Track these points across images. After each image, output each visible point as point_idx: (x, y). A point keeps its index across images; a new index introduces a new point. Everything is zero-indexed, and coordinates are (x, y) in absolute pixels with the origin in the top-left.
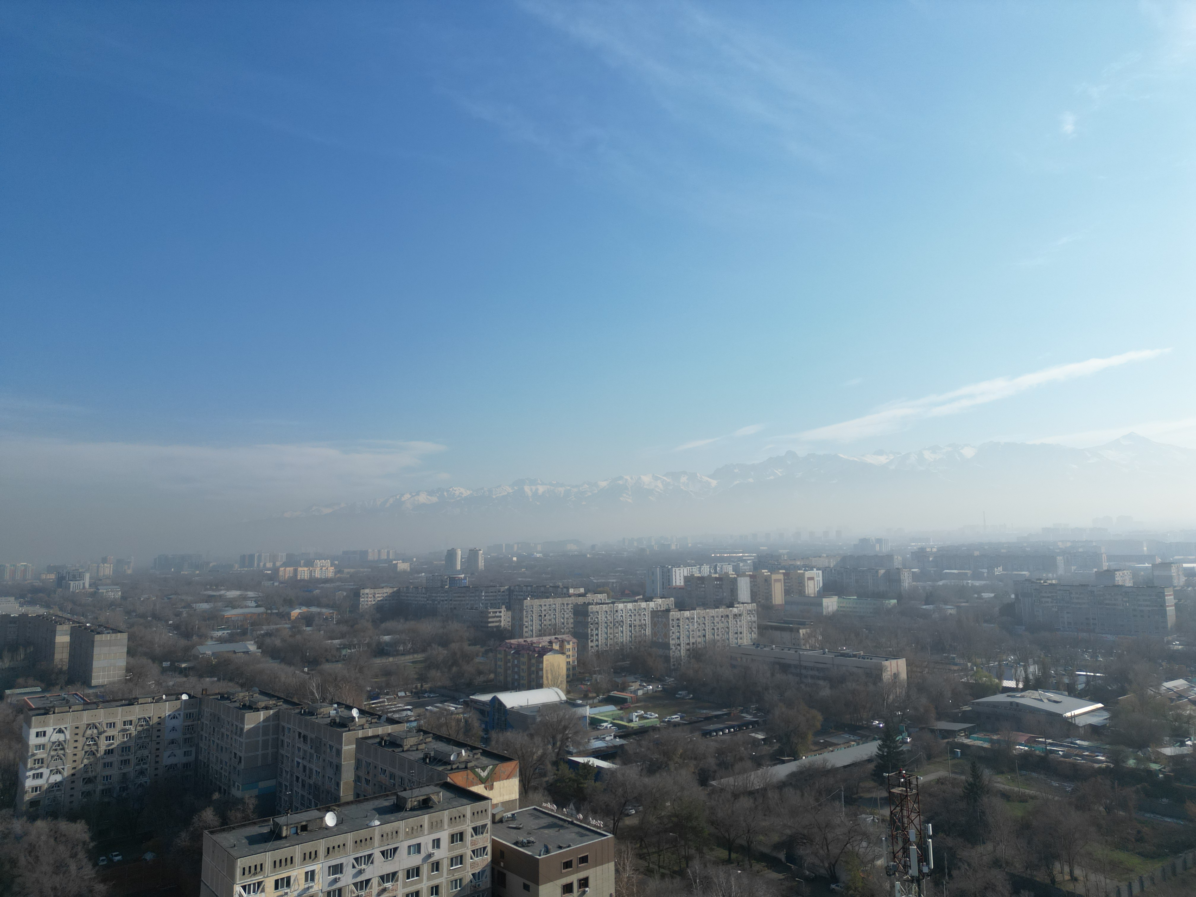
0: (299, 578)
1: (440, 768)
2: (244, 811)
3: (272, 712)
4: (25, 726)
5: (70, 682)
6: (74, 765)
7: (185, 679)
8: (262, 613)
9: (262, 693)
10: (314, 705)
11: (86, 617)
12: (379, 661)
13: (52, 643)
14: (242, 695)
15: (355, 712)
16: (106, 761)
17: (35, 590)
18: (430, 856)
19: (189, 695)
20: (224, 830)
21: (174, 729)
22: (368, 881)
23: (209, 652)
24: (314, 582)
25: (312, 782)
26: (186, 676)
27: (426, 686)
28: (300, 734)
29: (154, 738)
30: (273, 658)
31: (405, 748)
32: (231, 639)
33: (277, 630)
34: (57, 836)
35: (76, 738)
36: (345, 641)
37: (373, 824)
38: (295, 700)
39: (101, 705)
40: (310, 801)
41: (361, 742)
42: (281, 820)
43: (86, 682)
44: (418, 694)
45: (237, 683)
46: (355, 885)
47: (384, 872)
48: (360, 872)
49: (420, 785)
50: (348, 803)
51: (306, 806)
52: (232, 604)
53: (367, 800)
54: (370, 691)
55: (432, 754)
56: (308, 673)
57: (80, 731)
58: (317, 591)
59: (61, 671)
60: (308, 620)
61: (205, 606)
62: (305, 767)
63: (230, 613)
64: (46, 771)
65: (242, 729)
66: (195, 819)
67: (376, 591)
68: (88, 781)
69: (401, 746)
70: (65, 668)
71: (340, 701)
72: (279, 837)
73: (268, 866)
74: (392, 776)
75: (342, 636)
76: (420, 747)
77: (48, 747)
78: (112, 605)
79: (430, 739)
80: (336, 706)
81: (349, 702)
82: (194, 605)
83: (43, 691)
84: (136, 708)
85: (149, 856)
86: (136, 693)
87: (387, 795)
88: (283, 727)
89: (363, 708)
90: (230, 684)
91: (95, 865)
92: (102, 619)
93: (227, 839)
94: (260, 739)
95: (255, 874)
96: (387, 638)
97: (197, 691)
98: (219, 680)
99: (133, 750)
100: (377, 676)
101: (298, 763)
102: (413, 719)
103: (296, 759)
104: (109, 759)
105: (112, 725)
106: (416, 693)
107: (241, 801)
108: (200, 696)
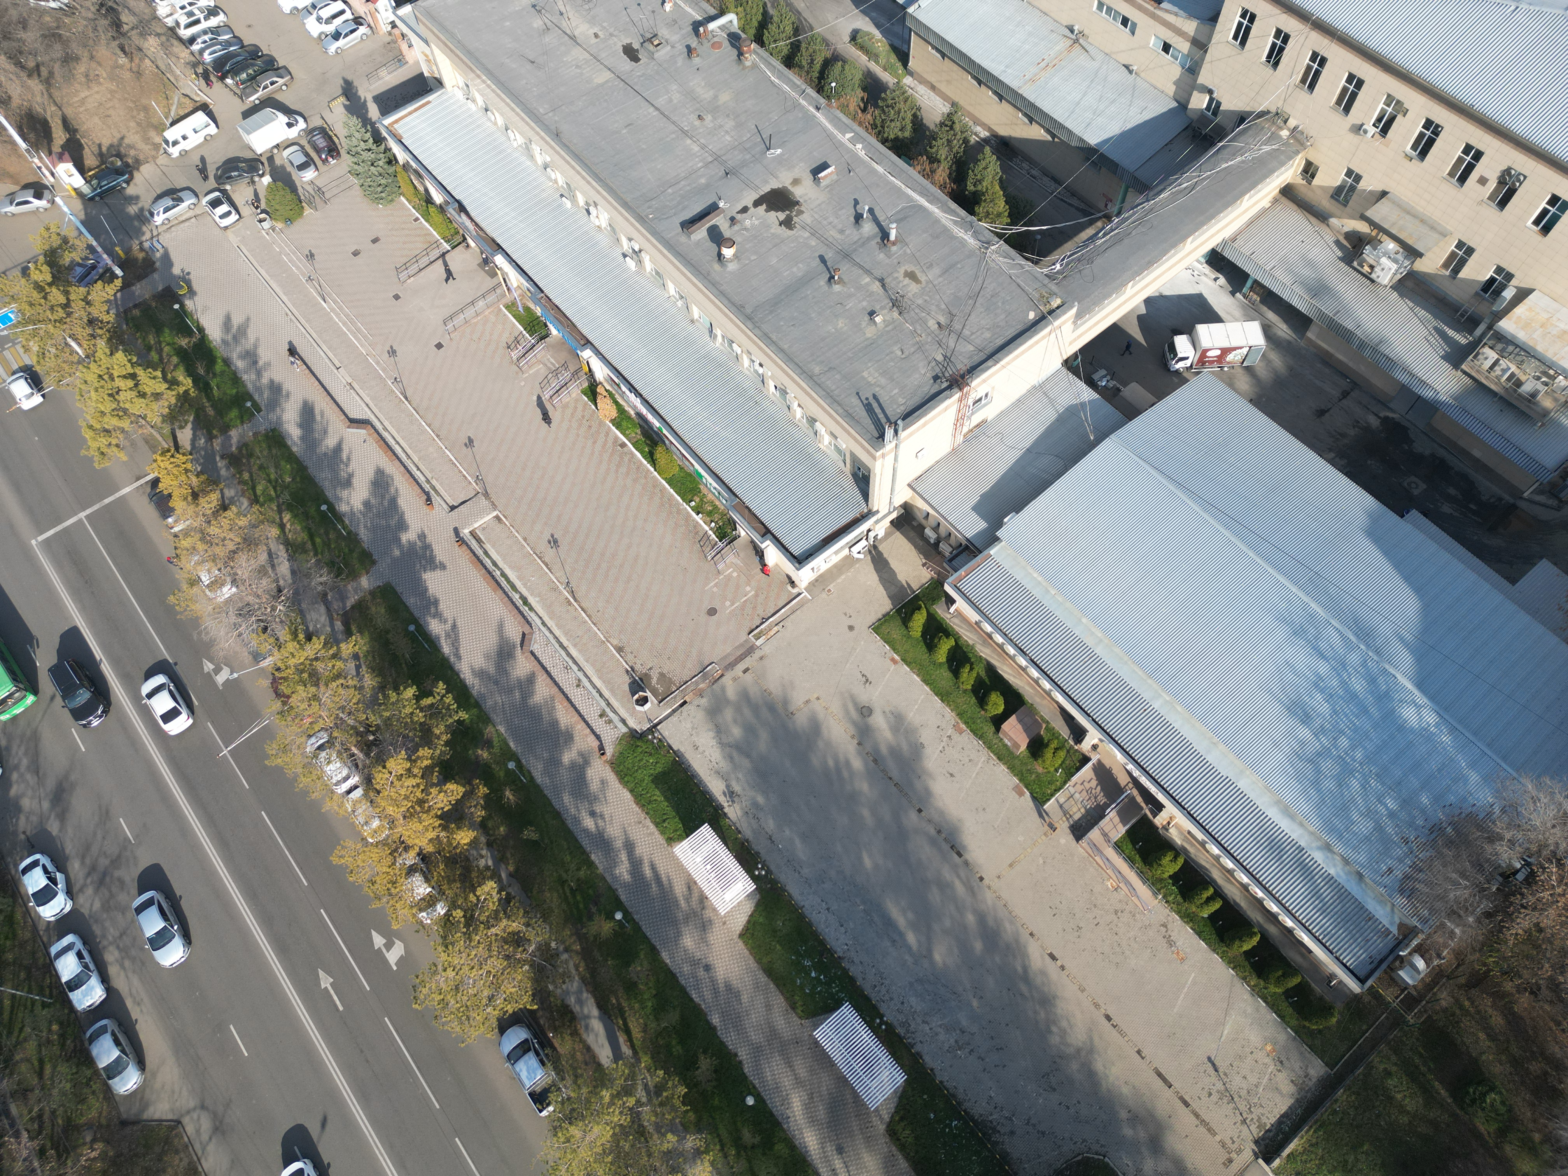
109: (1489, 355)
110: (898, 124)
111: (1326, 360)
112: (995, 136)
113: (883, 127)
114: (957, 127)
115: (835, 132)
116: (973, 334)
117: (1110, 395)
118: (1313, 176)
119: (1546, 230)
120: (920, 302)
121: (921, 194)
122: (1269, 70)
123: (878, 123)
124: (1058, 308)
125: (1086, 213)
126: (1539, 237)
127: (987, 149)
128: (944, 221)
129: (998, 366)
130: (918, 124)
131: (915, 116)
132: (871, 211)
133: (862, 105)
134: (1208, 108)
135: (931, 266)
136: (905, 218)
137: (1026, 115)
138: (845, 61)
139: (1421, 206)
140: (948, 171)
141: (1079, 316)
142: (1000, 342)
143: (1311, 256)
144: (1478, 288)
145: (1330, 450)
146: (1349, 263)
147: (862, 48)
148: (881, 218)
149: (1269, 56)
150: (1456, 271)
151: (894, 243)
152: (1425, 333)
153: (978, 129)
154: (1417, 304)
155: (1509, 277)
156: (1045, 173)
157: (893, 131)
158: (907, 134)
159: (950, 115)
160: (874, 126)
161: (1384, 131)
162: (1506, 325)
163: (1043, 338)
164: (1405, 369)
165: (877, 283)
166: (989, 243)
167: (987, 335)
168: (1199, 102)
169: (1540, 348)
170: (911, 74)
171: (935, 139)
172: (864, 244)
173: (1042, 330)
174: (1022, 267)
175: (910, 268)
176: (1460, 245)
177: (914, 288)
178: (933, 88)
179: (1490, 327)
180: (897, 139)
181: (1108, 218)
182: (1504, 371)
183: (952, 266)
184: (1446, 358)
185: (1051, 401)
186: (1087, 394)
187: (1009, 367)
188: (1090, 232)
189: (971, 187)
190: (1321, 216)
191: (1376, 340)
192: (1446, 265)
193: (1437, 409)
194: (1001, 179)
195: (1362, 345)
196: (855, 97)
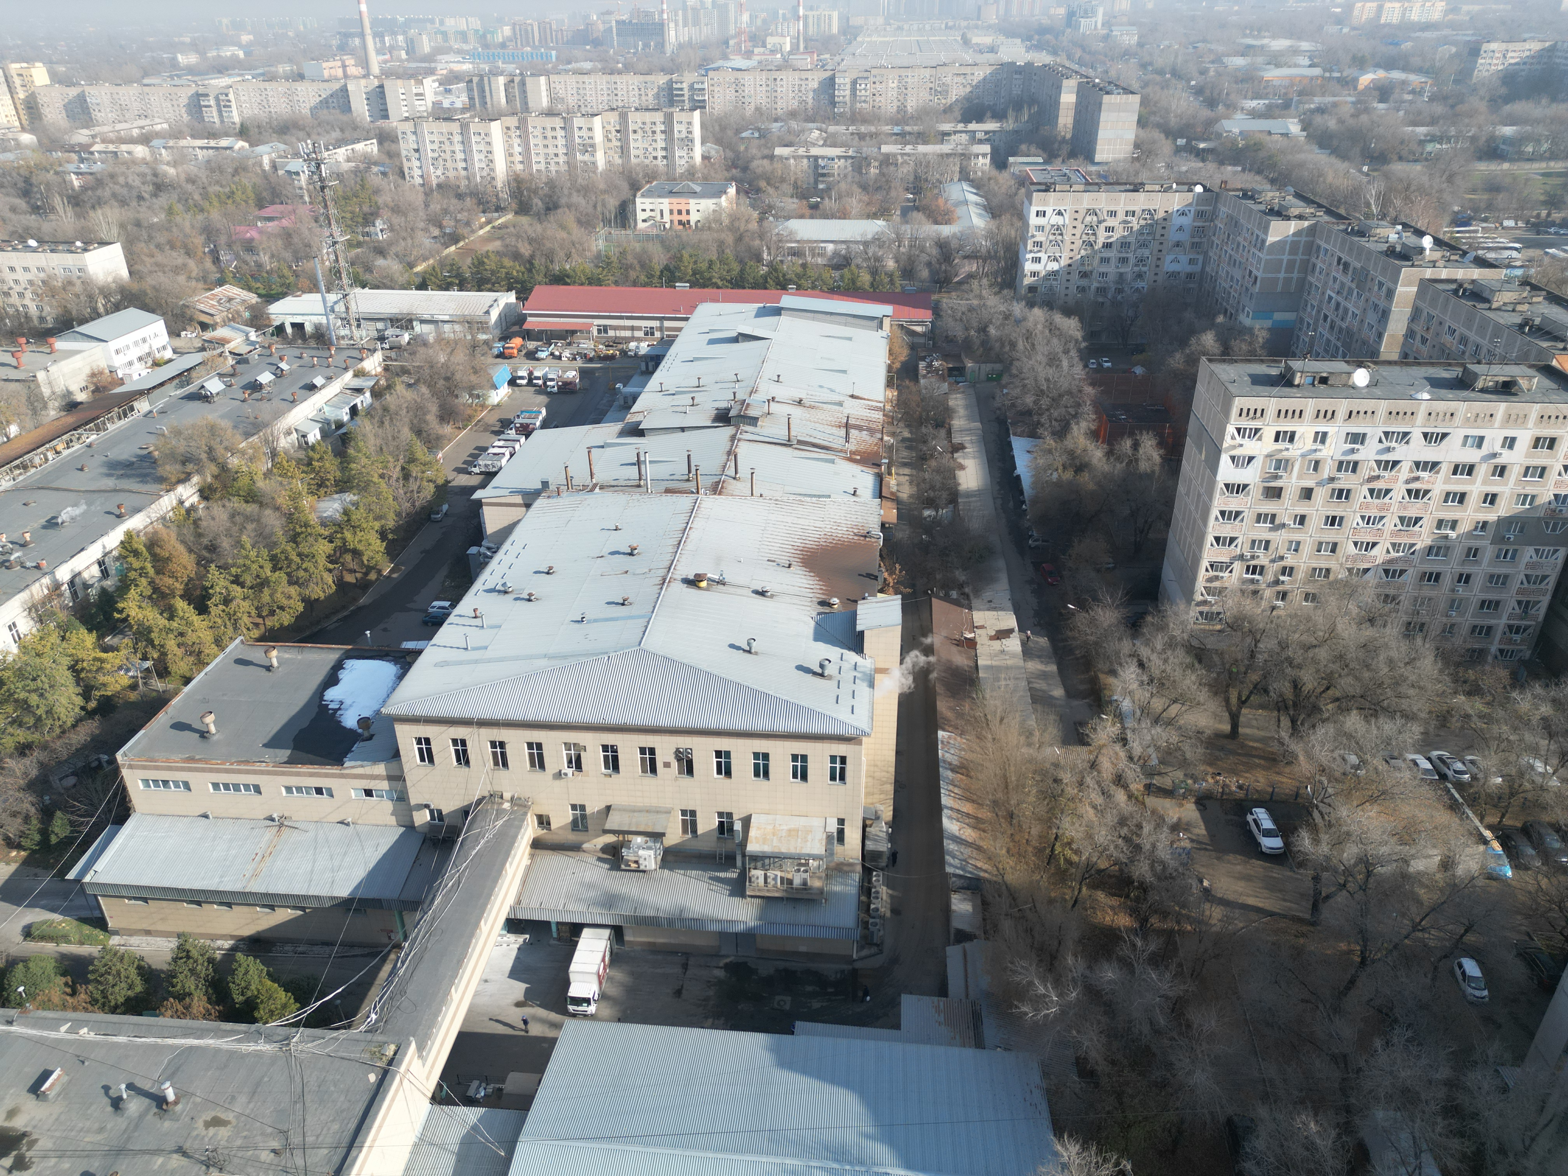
0: (1382, 21)
1: (1545, 344)
2: (1250, 344)
3: (1306, 224)
4: (1026, 202)
5: (1072, 155)
6: (1072, 254)
7: (1201, 165)
8: (1317, 77)
9: (1299, 196)
10: (1368, 222)
11: (1095, 70)
12: (1484, 167)
13: (1057, 103)
14: (1270, 194)
15: (1427, 242)
16: (1104, 255)
17: (1043, 30)
18: (1494, 455)
19: (1204, 187)
20: (1224, 361)
21: (1181, 228)
22: (1396, 463)
23: (1236, 130)
24: (1408, 28)
25: (1344, 326)
26: (1203, 161)
27: (1557, 216)
28: (1340, 259)
29: (1158, 236)
30: (1322, 146)
31: (1495, 305)
32: (1268, 114)
33: (1335, 105)
34: (1052, 328)
35: (1075, 223)
36: (1435, 130)
37: (1419, 396)
38: (1342, 211)
39: (1103, 187)
40: (1337, 348)
41: (1426, 285)
42: (1296, 364)
43: (1089, 157)
44: (1538, 226)
45: (1267, 177)
46: (1379, 463)
47: (1422, 458)
48: (1388, 450)
49: (1504, 361)
50: (1389, 363)
51: (1331, 354)
52: (1276, 60)
53: (1419, 364)
54: (1457, 213)
55: (1537, 321)
56: (1367, 175)
57: (1080, 217)
58: (1407, 46)
59: (1064, 140)
60: (1383, 92)
61: (1239, 62)
62: (1338, 305)
63: (1273, 74)
64: (1044, 257)
65: (1264, 241)
66: (1193, 341)
67: (1511, 46)
68: (1084, 275)
69: (1487, 301)
70: (1068, 136)
71: (1408, 221)
72: (1290, 384)
73: (1271, 413)
74: (1464, 340)
75: (1433, 121)
76: (1519, 308)
77: (1047, 229)
78: (1127, 54)
79: (1540, 299)
80: (1400, 227)
81: (1421, 225)
82: (1225, 60)
83: (1046, 162)
84: (1141, 196)
85: (1139, 370)
86: (1143, 177)
87: (1450, 365)
88: (1319, 247)
89: (1441, 237)
90: (1258, 178)
91: (1086, 366)
92: (1113, 73)
93: (1227, 372)
94: (1285, 258)
95: (1254, 418)
96: (1508, 131)
97: (1214, 184)
98: (1244, 170)
99: (1133, 247)
100: (1474, 191)
101: (1330, 298)
102: (1518, 263)
103: (1329, 292)
104: (1107, 254)
105: (1113, 214)
106: (1534, 225)
107: (1250, 331)
108: (1216, 189)
109: (758, 874)
110: (123, 985)
111: (654, 949)
112: (242, 939)
113: (105, 997)
114: (194, 953)
115: (45, 1033)
116: (318, 1136)
117: (495, 1100)
118: (549, 823)
119: (728, 774)
120: (239, 1142)
121: (185, 1036)
122: (464, 769)
123: (98, 995)
124: (395, 1054)
125: (374, 955)
126: (728, 781)
127: (239, 956)
128: (225, 1046)
129: (365, 1150)
130: (147, 973)
131: (139, 968)
132: (130, 1087)
133: (69, 990)
134: (433, 817)
135: (233, 1098)
136: (177, 1069)
137: (264, 906)
138: (25, 960)
139: (640, 802)
140: (205, 998)
141: (421, 1048)
142: (352, 1125)
143: (587, 879)
144: (716, 834)
145: (706, 1018)
146: (618, 869)
147: (42, 938)
148: (147, 1086)
149: (458, 760)
150: (694, 831)
151: (176, 1103)
152: (706, 886)
153: (219, 943)
154: (686, 869)
155: (730, 815)
156: (312, 943)
157: (120, 993)
158: (139, 989)
159: (180, 948)
160: (94, 1002)
161: (579, 767)
162: (753, 847)
163: (397, 1091)
164: (712, 921)
165: (175, 1156)
166: (288, 1038)
167: (336, 1127)
168: (422, 818)
169: (784, 850)
170: (116, 933)
171: (175, 977)
172: (137, 1126)
173: (390, 1085)
174: (336, 1039)
175: (208, 1116)
176: (684, 813)
177: (223, 1133)
178: (148, 933)
179: (744, 855)
180: (128, 1000)
181: (398, 947)
182: (775, 879)
183: (258, 1084)
184: (732, 894)
185: (442, 1147)
186: (472, 1115)
187: (377, 1143)
188: (387, 968)
189: (239, 999)
190: (576, 848)
191: (677, 912)
192: (685, 831)
193: (754, 936)
194: (269, 974)
195: (670, 921)
196: (57, 987)
